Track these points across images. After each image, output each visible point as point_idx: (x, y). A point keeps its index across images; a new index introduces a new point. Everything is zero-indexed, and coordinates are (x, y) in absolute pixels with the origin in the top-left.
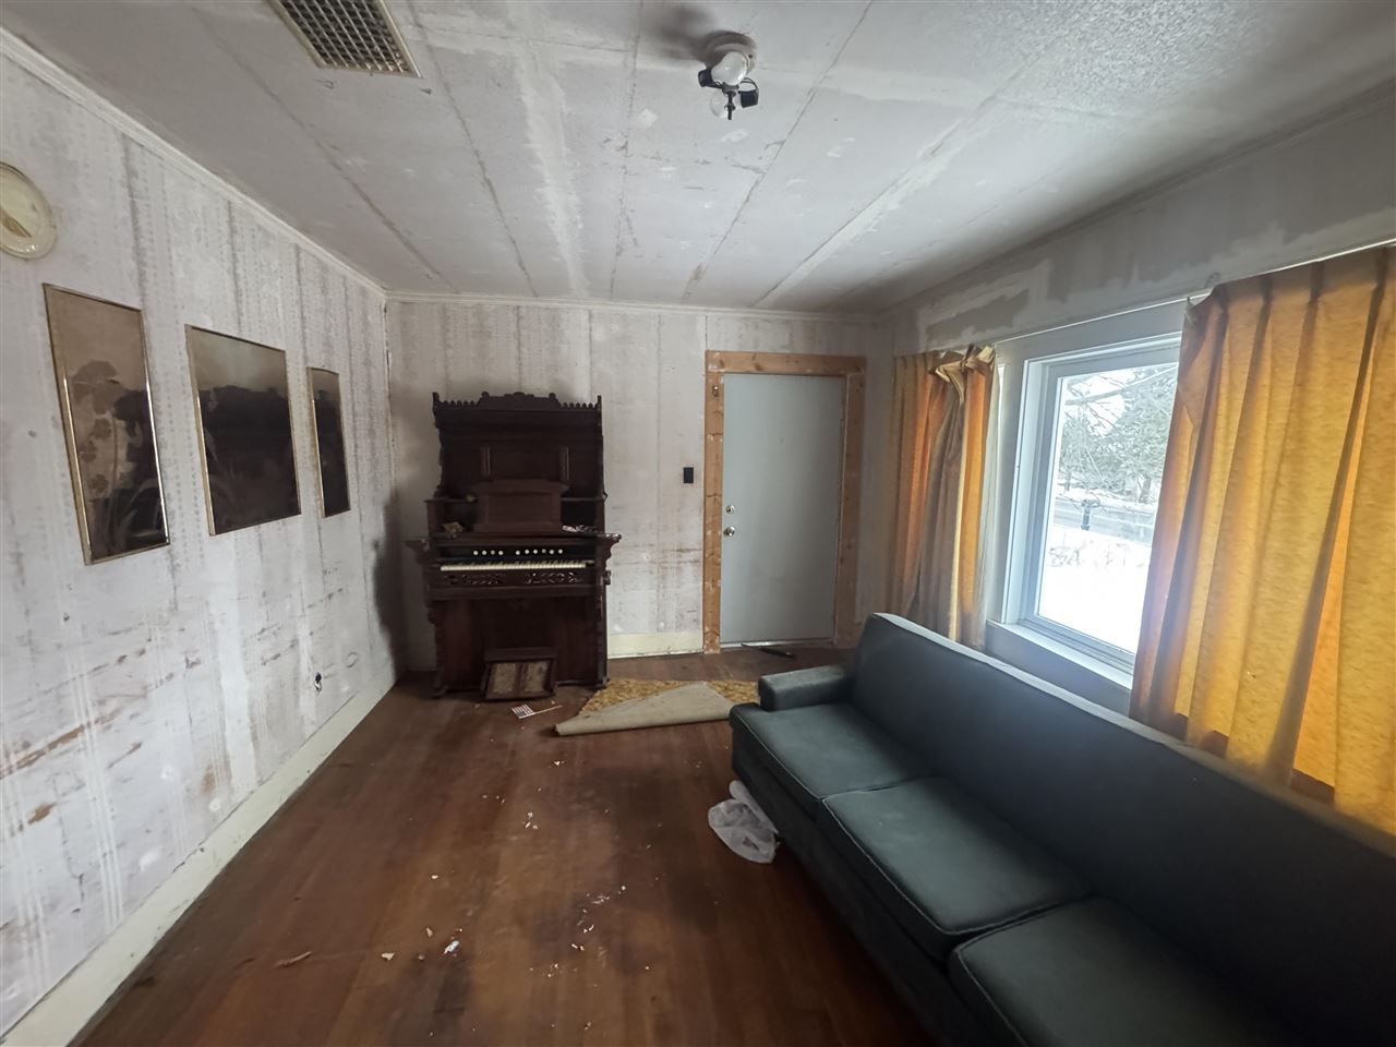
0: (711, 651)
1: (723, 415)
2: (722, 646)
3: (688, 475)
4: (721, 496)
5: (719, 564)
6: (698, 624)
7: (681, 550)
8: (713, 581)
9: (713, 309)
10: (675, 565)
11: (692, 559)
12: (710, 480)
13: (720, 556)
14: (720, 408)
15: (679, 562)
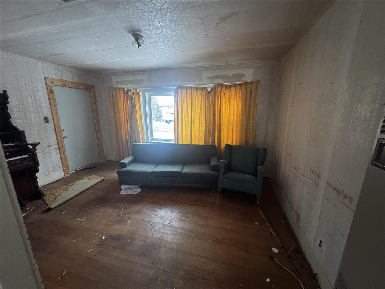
0: (68, 175)
1: (55, 99)
2: (71, 173)
3: (46, 120)
4: (60, 126)
5: (65, 148)
6: (61, 168)
7: (49, 146)
8: (64, 153)
9: (44, 62)
10: (48, 151)
11: (54, 148)
12: (55, 121)
13: (64, 145)
14: (54, 97)
15: (50, 150)
